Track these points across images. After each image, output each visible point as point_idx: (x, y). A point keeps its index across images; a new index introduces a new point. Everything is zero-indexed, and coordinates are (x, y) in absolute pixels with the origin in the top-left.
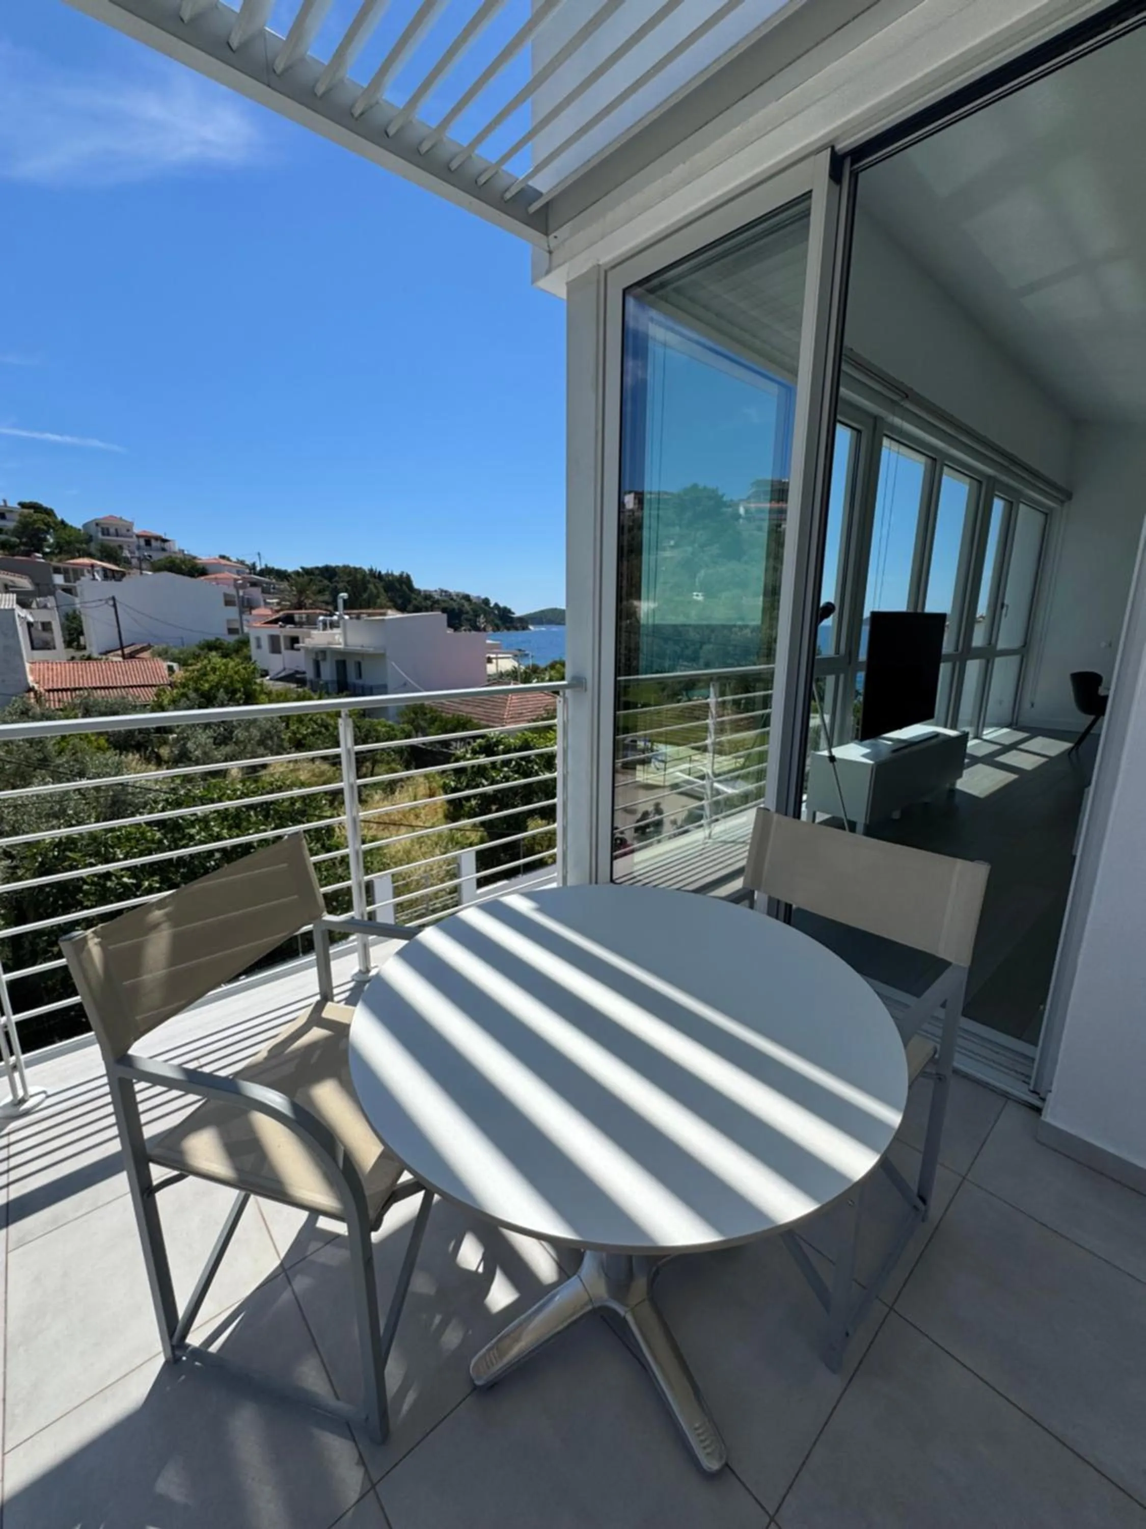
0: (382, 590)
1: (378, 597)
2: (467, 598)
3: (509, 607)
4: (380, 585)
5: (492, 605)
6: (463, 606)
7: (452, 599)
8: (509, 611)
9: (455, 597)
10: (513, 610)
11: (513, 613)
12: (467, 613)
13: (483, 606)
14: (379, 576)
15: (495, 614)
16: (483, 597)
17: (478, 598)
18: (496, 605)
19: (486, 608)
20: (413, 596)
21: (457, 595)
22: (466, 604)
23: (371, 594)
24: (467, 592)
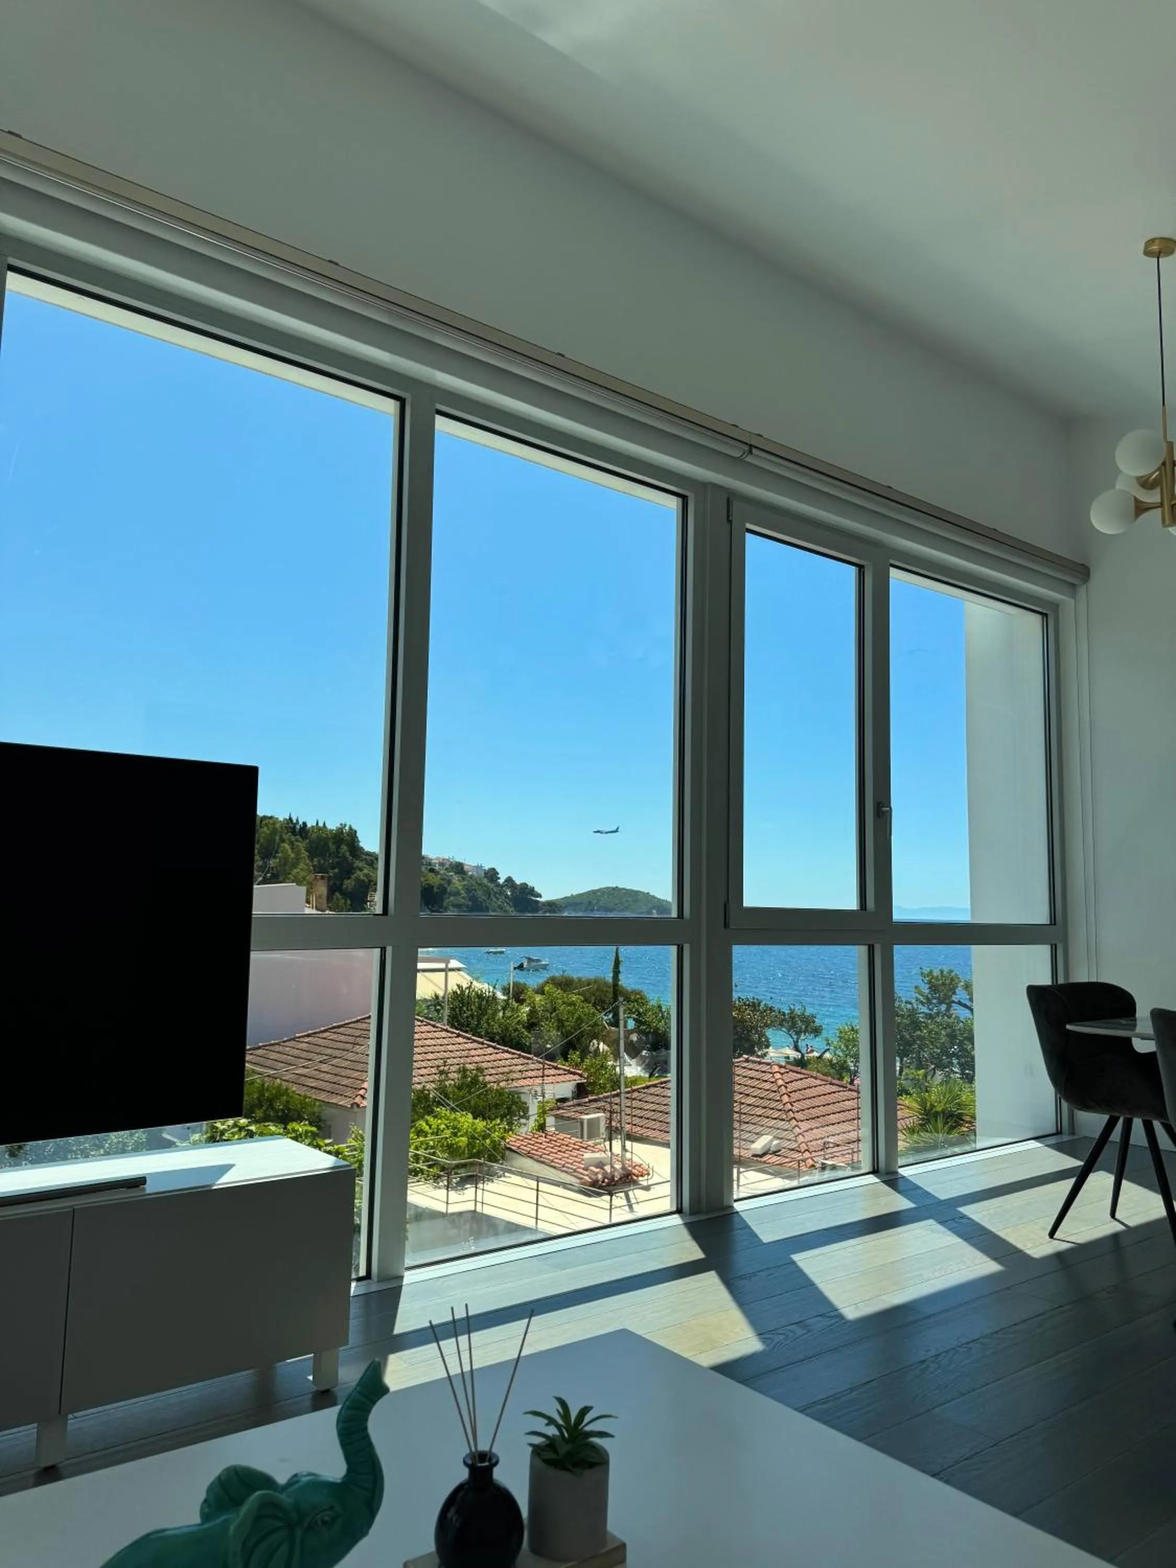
0: (305, 854)
1: (295, 865)
2: (459, 868)
3: (530, 884)
4: (302, 845)
5: (501, 881)
6: (449, 882)
7: (432, 870)
8: (532, 891)
9: (437, 867)
10: (538, 889)
11: (540, 896)
12: (457, 894)
13: (485, 881)
14: (303, 831)
15: (507, 896)
16: (487, 867)
17: (479, 868)
18: (509, 880)
19: (491, 885)
20: (358, 864)
21: (442, 864)
22: (455, 879)
23: (286, 859)
24: (459, 859)
